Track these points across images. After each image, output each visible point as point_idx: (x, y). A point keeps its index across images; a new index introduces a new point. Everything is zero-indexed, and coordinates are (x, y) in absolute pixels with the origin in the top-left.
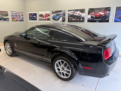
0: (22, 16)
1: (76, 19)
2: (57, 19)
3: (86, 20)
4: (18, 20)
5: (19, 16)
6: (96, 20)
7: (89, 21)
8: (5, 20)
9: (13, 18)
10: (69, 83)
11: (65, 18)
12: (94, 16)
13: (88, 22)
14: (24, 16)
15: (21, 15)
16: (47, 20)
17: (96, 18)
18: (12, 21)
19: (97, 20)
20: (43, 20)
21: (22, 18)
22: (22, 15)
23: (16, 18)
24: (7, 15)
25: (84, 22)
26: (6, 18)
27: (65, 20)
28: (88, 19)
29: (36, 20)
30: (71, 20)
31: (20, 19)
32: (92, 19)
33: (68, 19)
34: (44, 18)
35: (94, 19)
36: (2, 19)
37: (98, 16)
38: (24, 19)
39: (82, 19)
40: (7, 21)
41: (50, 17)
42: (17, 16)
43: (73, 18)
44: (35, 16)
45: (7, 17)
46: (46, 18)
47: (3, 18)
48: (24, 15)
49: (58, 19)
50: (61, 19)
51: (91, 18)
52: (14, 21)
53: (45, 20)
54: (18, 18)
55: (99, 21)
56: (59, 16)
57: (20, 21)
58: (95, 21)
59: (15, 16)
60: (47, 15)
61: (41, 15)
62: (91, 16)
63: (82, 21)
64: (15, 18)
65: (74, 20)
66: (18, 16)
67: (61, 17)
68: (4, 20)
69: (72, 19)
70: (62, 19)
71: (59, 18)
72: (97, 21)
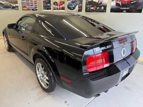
0: (35, 4)
1: (95, 8)
2: (72, 8)
3: (108, 9)
4: (30, 9)
5: (32, 4)
6: (123, 8)
7: (113, 10)
8: (14, 8)
9: (24, 6)
10: (49, 96)
11: (82, 7)
12: (120, 3)
13: (111, 12)
14: (37, 4)
15: (33, 3)
16: (62, 9)
17: (123, 5)
18: (23, 10)
19: (125, 8)
20: (57, 9)
21: (35, 6)
22: (35, 2)
23: (28, 7)
24: (16, 3)
25: (105, 12)
26: (15, 6)
27: (82, 9)
28: (112, 7)
29: (50, 9)
30: (89, 9)
31: (33, 8)
32: (117, 7)
33: (86, 7)
34: (59, 7)
35: (119, 7)
36: (10, 7)
37: (126, 3)
38: (38, 8)
39: (103, 8)
40: (16, 9)
41: (65, 5)
42: (28, 4)
43: (92, 7)
44: (49, 3)
45: (17, 5)
46: (61, 7)
47: (12, 5)
48: (37, 2)
49: (74, 8)
50: (77, 8)
51: (115, 6)
52: (24, 10)
53: (60, 9)
54: (30, 6)
55: (126, 10)
56: (75, 4)
57: (33, 10)
58: (121, 11)
59: (26, 4)
60: (61, 2)
61: (56, 2)
62: (115, 3)
63: (102, 11)
64: (26, 6)
65: (93, 9)
66: (30, 4)
67: (77, 4)
68: (12, 8)
69: (90, 7)
70: (79, 7)
71: (75, 6)
72: (124, 10)
